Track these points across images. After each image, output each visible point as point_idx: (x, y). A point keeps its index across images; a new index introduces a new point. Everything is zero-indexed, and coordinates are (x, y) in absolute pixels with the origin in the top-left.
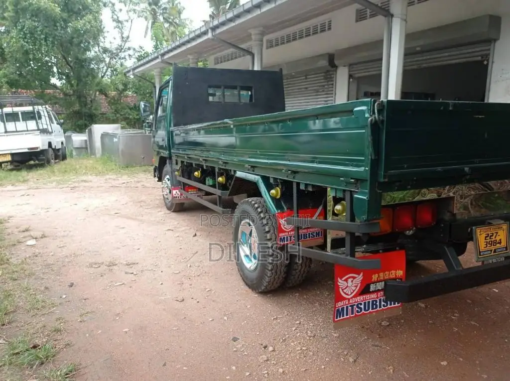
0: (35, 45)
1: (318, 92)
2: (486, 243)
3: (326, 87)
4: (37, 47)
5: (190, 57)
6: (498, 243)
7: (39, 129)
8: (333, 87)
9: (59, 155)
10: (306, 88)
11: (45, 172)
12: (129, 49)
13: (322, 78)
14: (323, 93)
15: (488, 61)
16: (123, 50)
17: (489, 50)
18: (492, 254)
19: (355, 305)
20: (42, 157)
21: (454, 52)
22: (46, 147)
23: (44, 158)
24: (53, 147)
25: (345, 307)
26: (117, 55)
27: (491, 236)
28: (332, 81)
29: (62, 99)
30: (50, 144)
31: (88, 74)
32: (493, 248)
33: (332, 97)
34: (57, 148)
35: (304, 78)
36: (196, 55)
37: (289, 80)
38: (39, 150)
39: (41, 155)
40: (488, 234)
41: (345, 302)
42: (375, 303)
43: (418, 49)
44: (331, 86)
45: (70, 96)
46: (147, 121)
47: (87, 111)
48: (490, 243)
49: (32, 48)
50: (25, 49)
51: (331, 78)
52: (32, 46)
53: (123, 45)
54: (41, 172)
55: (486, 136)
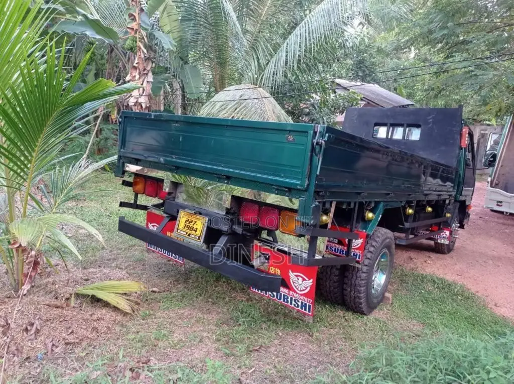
2: (185, 225)
6: (194, 230)
18: (186, 236)
32: (189, 232)
40: (189, 220)
48: (188, 227)
55: (181, 140)
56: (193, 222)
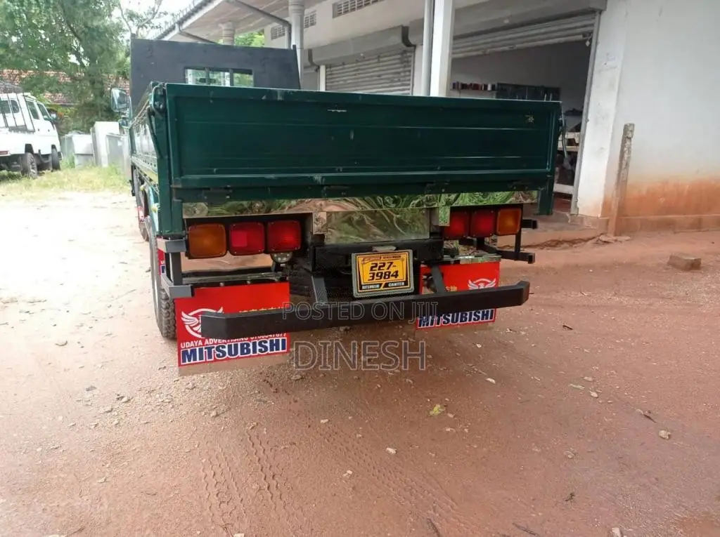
0: (22, 5)
1: (392, 81)
2: (372, 275)
3: (402, 74)
4: (24, 8)
5: (223, 27)
6: (392, 276)
7: (7, 126)
8: (410, 75)
9: (46, 163)
10: (379, 76)
11: (17, 185)
12: (166, 14)
13: (398, 61)
14: (399, 83)
15: (591, 41)
16: (157, 16)
17: (592, 25)
18: (382, 288)
19: (213, 347)
20: (15, 165)
21: (553, 27)
22: (22, 151)
23: (19, 166)
24: (36, 151)
25: (197, 349)
26: (149, 22)
27: (380, 267)
28: (410, 66)
29: (66, 84)
30: (29, 148)
31: (103, 50)
32: (383, 281)
33: (409, 89)
34: (42, 153)
35: (376, 61)
36: (230, 23)
37: (360, 64)
38: (8, 155)
39: (15, 163)
40: (376, 264)
41: (196, 343)
42: (245, 346)
43: (507, 22)
44: (408, 73)
45: (80, 80)
46: (123, 116)
47: (103, 102)
48: (380, 274)
49: (19, 10)
50: (9, 11)
51: (408, 62)
52: (18, 6)
53: (156, 8)
54: (13, 185)
55: (352, 137)
56: (387, 265)
